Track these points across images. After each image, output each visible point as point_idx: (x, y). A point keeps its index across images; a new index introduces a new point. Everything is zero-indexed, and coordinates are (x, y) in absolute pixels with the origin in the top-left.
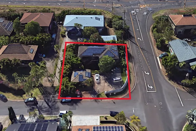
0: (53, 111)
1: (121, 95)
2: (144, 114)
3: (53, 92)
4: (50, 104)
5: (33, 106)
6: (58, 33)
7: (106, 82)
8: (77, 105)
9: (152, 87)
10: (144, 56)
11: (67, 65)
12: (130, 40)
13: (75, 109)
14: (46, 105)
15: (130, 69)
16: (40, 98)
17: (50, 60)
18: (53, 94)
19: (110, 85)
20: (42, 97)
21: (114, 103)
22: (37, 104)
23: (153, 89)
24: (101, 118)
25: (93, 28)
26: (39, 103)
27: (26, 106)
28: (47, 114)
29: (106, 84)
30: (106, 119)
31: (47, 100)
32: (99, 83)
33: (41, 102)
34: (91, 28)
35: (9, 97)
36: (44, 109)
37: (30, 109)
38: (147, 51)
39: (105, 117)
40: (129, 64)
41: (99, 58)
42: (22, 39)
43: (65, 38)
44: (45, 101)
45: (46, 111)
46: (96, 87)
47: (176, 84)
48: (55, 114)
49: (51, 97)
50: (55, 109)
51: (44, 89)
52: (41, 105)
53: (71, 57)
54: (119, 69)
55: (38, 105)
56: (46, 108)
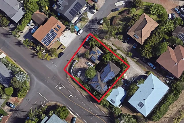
0: (87, 29)
1: (69, 68)
2: (50, 68)
3: (100, 36)
4: (92, 30)
5: (98, 21)
6: (157, 72)
7: (84, 67)
8: (81, 42)
9: (60, 88)
10: (85, 109)
11: (108, 51)
12: (107, 116)
13: (80, 39)
14: (93, 28)
15: (82, 89)
16: (100, 27)
17: (128, 49)
18: (99, 35)
19: (79, 68)
20: (101, 29)
21: (68, 61)
22: (98, 24)
23: (58, 87)
24: (65, 47)
25: (133, 93)
26: (98, 25)
27: (100, 18)
28: (87, 25)
29: (82, 66)
30: (62, 49)
31: (97, 30)
32: (86, 63)
33: (98, 26)
34: (133, 91)
35: (114, 13)
36: (91, 25)
37: (97, 19)
38: (87, 116)
39: (64, 49)
40: (86, 93)
41: (98, 72)
42: (154, 37)
43: (145, 73)
44: (96, 29)
45: (89, 25)
46: (85, 60)
47: (51, 105)
48: (84, 28)
49: (97, 33)
50: (87, 30)
51: (106, 33)
52: (96, 25)
53: (112, 55)
54: (86, 82)
55: (96, 24)
56: (92, 27)
